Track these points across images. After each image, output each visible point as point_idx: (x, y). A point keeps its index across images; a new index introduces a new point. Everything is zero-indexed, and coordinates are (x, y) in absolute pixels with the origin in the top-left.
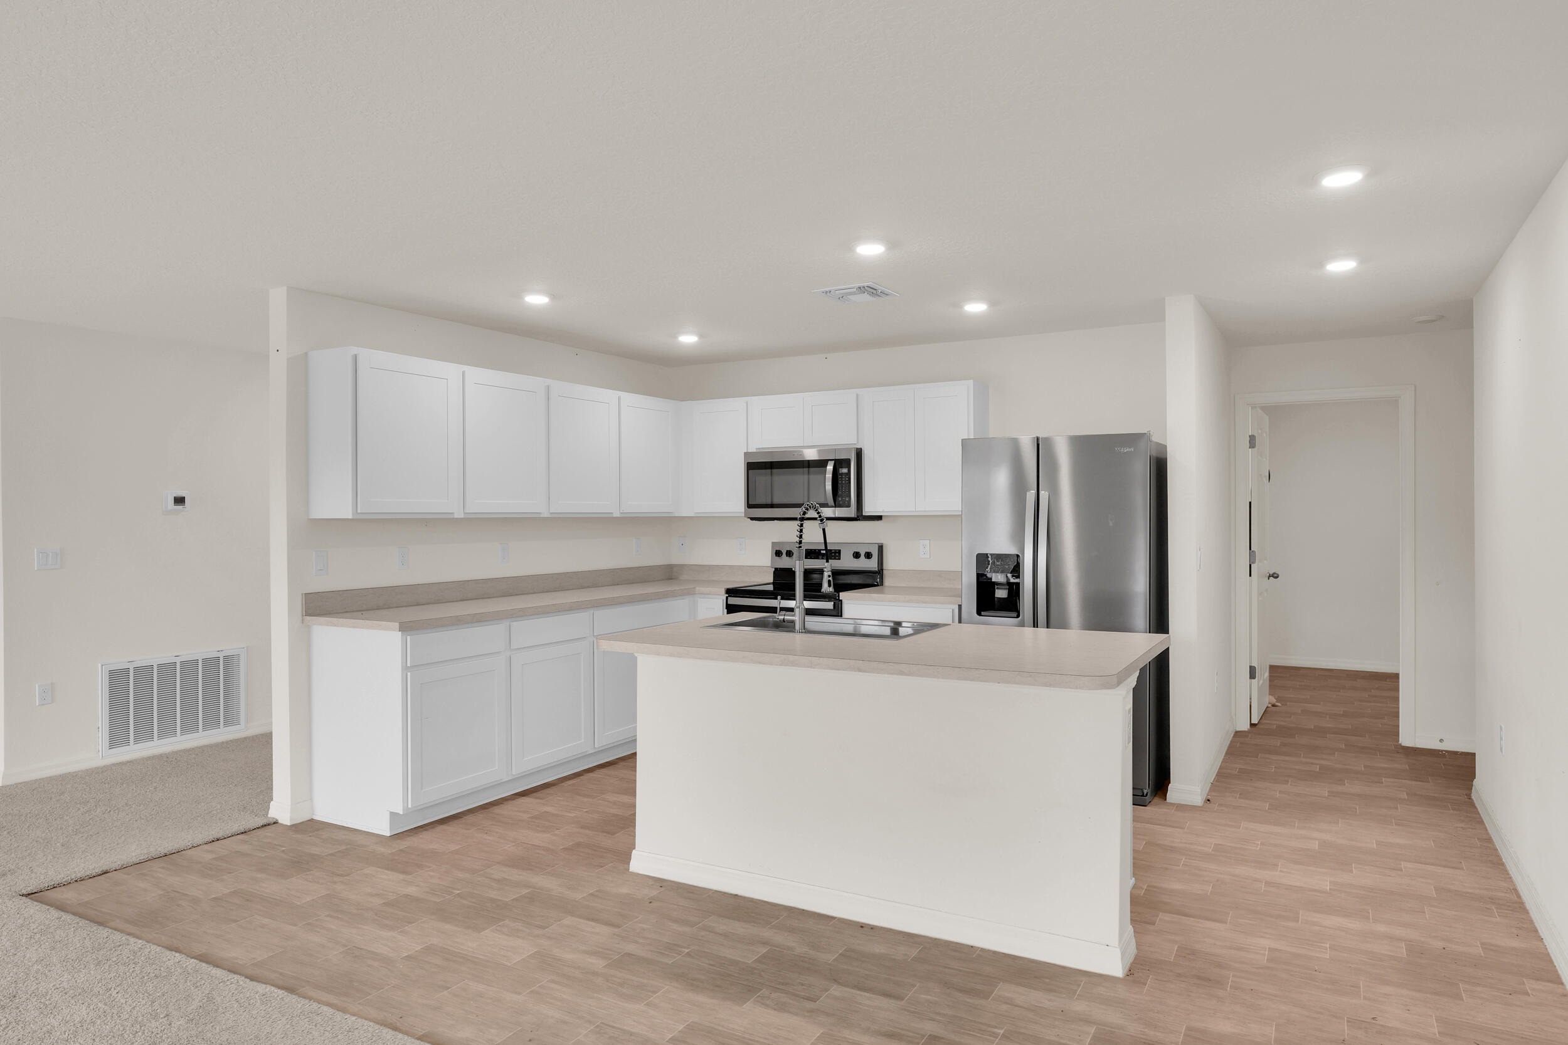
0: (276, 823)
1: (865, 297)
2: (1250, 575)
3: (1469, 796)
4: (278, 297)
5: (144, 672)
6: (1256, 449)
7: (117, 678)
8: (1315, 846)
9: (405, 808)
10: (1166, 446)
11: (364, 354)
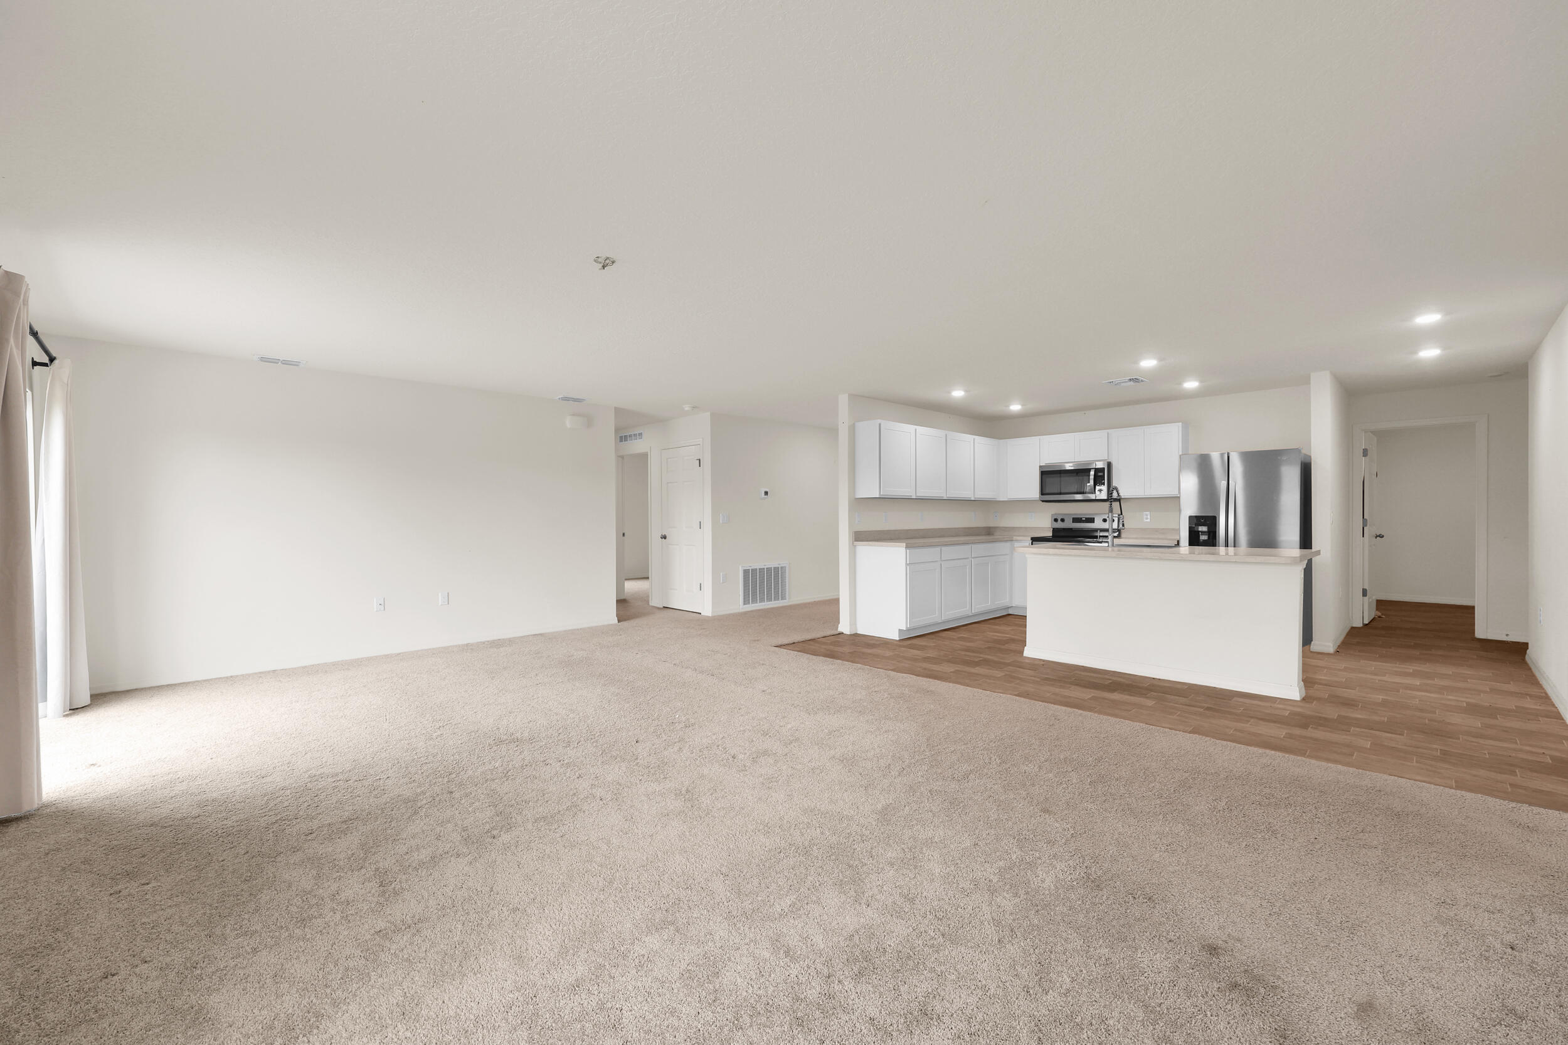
0: (843, 633)
1: (1132, 383)
2: (1363, 536)
3: (1524, 659)
4: (843, 400)
5: (754, 571)
6: (1367, 457)
7: (746, 572)
8: (1411, 671)
9: (907, 627)
10: (1310, 457)
11: (884, 423)
